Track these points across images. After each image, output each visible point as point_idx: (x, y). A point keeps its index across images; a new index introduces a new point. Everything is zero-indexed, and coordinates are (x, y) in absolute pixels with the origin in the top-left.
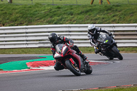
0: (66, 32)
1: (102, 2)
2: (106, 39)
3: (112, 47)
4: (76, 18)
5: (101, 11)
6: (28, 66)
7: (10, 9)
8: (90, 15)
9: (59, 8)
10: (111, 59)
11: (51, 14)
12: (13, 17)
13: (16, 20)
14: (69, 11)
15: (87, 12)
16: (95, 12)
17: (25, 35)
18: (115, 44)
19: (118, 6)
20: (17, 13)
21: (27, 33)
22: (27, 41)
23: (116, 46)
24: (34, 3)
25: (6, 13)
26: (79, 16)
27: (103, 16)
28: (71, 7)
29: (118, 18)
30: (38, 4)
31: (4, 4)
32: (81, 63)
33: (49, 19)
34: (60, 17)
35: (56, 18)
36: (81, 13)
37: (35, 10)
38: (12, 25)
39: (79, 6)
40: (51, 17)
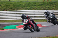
0: (33, 13)
1: (48, 1)
2: (52, 16)
3: (54, 19)
4: (37, 7)
5: (47, 4)
6: (17, 28)
7: (9, 3)
8: (43, 6)
9: (30, 3)
10: (55, 25)
11: (27, 6)
12: (10, 7)
13: (12, 8)
14: (34, 5)
15: (42, 5)
16: (45, 5)
17: (15, 14)
18: (56, 18)
19: (55, 2)
20: (12, 5)
21: (16, 14)
22: (16, 17)
23: (56, 19)
24: (19, 1)
25: (7, 5)
26: (39, 7)
27: (48, 7)
28: (35, 3)
29: (55, 7)
30: (21, 1)
31: (7, 2)
32: (35, 27)
33: (26, 8)
34: (30, 7)
35: (29, 7)
36: (39, 5)
37: (20, 4)
38: (10, 10)
39: (38, 2)
40: (27, 7)
